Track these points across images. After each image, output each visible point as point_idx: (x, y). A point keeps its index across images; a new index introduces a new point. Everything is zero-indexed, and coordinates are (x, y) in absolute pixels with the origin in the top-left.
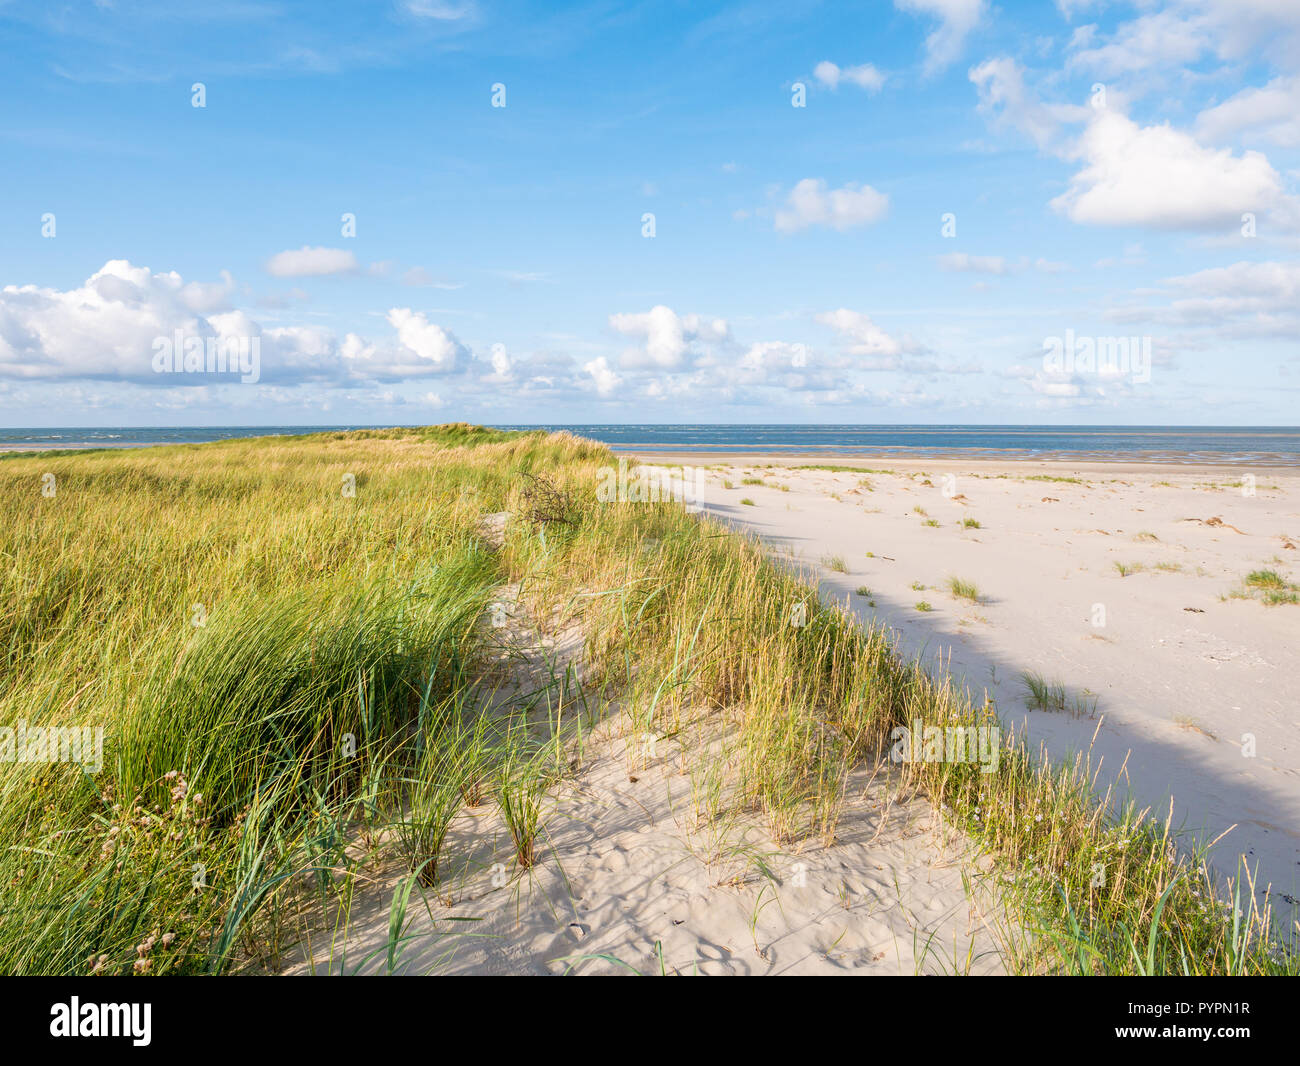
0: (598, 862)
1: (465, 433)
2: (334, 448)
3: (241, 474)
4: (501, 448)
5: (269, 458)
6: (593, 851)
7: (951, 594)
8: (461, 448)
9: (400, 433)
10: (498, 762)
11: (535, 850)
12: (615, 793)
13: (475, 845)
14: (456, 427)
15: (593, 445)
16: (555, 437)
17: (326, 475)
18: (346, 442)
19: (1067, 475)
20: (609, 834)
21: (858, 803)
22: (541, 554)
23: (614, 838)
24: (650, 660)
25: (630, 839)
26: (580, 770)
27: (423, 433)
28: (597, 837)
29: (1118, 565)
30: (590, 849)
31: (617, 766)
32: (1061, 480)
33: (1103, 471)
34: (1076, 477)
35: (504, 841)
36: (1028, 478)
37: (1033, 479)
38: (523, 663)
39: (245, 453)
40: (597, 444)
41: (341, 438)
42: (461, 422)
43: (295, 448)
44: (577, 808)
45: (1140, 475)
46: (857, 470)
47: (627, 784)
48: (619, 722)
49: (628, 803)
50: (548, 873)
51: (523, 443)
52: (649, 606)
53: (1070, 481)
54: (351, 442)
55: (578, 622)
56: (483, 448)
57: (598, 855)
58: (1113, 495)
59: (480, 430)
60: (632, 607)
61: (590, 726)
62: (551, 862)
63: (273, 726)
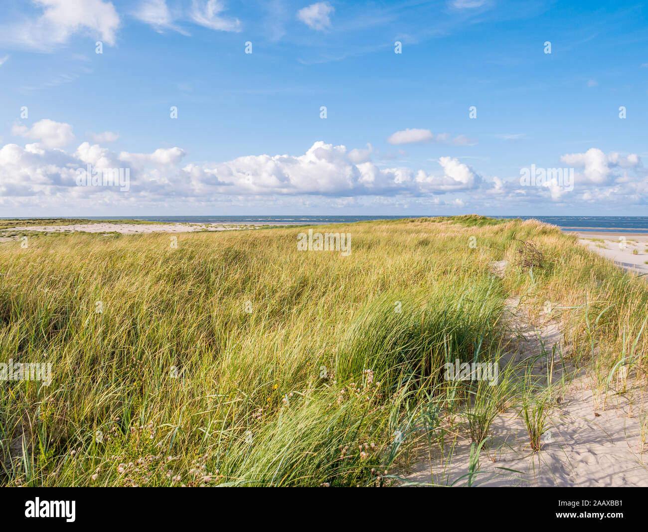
0: (579, 458)
1: (476, 220)
2: (410, 226)
3: (369, 237)
4: (496, 228)
5: (382, 230)
6: (575, 450)
8: (474, 227)
9: (442, 219)
11: (541, 443)
12: (586, 420)
13: (504, 433)
14: (471, 216)
15: (549, 226)
16: (528, 222)
17: (409, 239)
18: (416, 223)
20: (584, 442)
22: (531, 282)
23: (588, 445)
24: (604, 347)
25: (597, 448)
26: (563, 404)
27: (453, 219)
28: (576, 443)
30: (573, 448)
31: (585, 405)
35: (521, 434)
38: (524, 341)
39: (370, 228)
40: (553, 227)
41: (413, 221)
42: (473, 214)
43: (393, 226)
44: (562, 424)
47: (593, 416)
48: (586, 381)
49: (595, 427)
50: (550, 457)
51: (509, 225)
52: (602, 317)
54: (419, 223)
55: (555, 322)
56: (487, 228)
57: (578, 453)
59: (484, 218)
60: (592, 315)
61: (568, 380)
62: (550, 451)
63: (403, 355)
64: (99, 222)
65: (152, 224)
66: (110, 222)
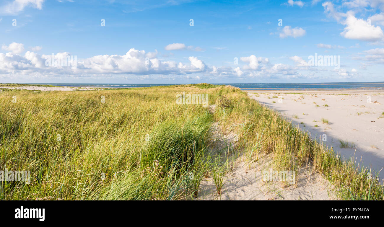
0: (238, 194)
1: (206, 85)
2: (176, 89)
3: (156, 94)
4: (214, 89)
5: (162, 91)
6: (236, 191)
7: (323, 122)
8: (205, 89)
9: (191, 85)
10: (213, 167)
11: (222, 190)
12: (242, 176)
13: (207, 188)
14: (204, 84)
15: (236, 88)
16: (227, 86)
18: (178, 87)
19: (347, 93)
20: (240, 187)
21: (302, 176)
22: (224, 115)
23: (242, 188)
24: (251, 142)
25: (246, 188)
26: (233, 170)
27: (196, 86)
28: (237, 188)
29: (358, 113)
30: (236, 190)
31: (243, 169)
32: (345, 94)
33: (353, 92)
34: (348, 94)
35: (214, 188)
36: (338, 94)
37: (339, 94)
38: (219, 142)
39: (157, 90)
40: (237, 88)
41: (177, 86)
42: (205, 83)
43: (168, 89)
44: (232, 180)
45: (361, 93)
46: (300, 94)
47: (245, 174)
48: (243, 158)
49: (245, 179)
50: (225, 196)
51: (219, 88)
52: (250, 128)
53: (347, 95)
54: (180, 87)
55: (233, 132)
56: (210, 89)
57: (238, 192)
58: (356, 97)
59: (209, 85)
60: (246, 128)
61: (236, 159)
62: (226, 194)
63: (173, 152)
64: (32, 86)
65: (54, 87)
66: (37, 86)
